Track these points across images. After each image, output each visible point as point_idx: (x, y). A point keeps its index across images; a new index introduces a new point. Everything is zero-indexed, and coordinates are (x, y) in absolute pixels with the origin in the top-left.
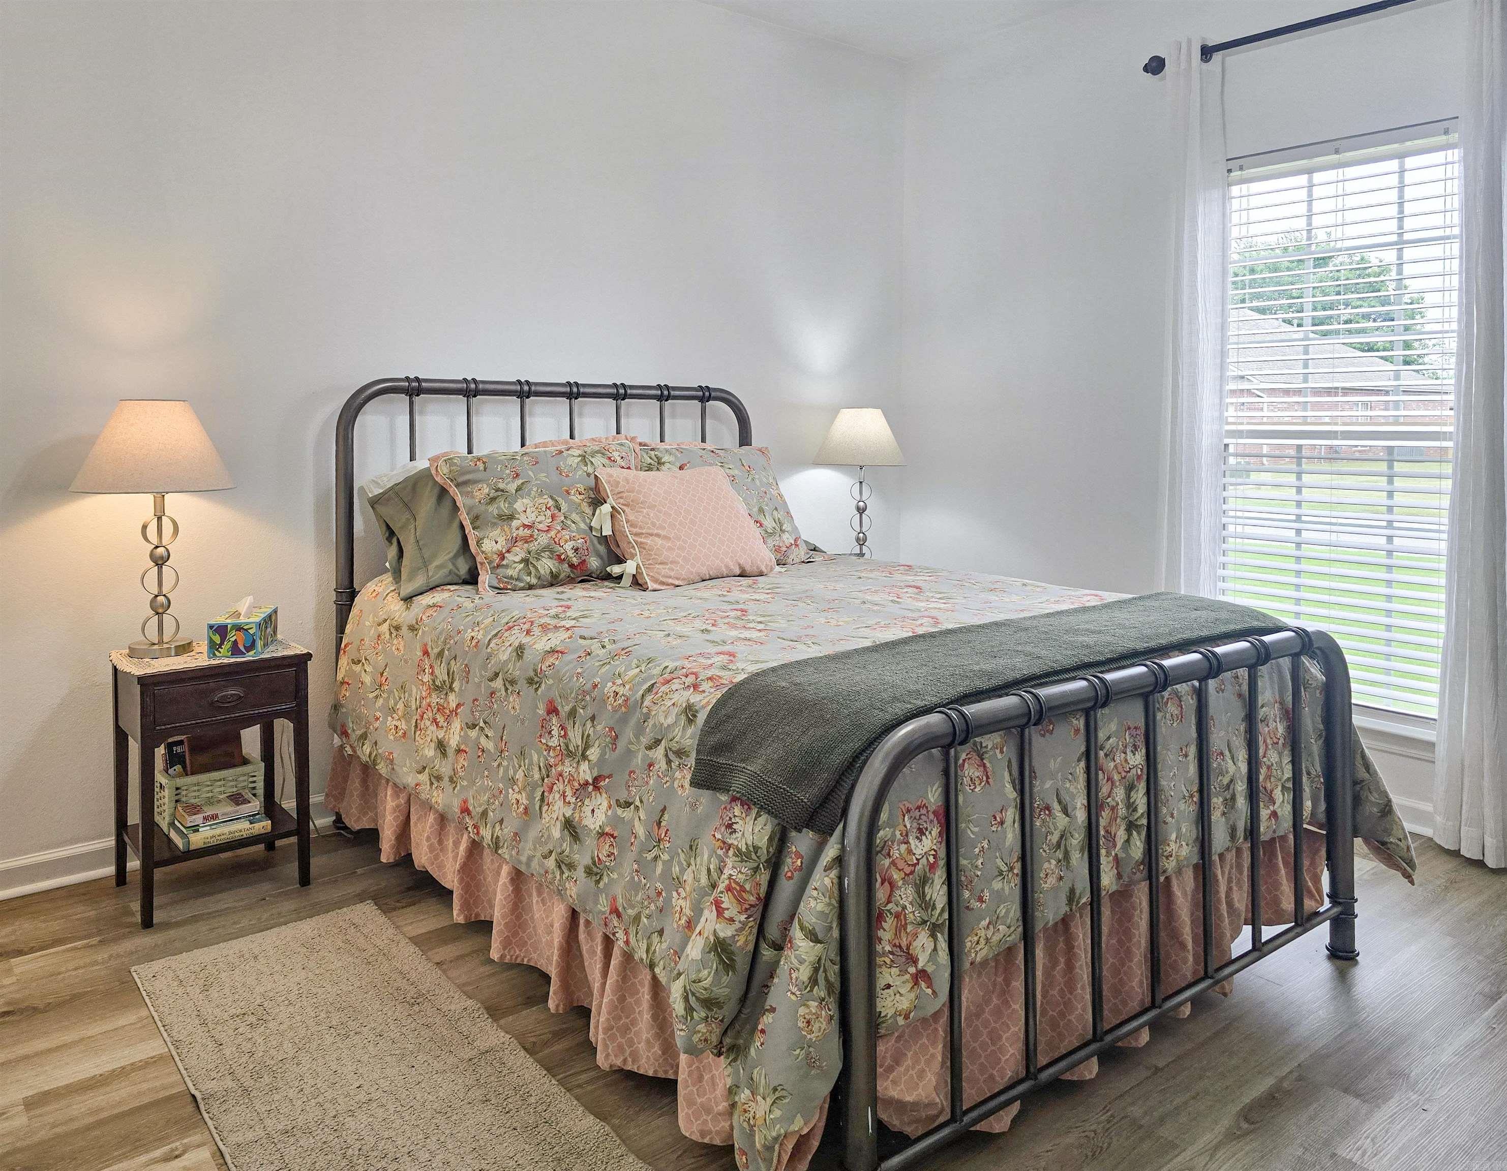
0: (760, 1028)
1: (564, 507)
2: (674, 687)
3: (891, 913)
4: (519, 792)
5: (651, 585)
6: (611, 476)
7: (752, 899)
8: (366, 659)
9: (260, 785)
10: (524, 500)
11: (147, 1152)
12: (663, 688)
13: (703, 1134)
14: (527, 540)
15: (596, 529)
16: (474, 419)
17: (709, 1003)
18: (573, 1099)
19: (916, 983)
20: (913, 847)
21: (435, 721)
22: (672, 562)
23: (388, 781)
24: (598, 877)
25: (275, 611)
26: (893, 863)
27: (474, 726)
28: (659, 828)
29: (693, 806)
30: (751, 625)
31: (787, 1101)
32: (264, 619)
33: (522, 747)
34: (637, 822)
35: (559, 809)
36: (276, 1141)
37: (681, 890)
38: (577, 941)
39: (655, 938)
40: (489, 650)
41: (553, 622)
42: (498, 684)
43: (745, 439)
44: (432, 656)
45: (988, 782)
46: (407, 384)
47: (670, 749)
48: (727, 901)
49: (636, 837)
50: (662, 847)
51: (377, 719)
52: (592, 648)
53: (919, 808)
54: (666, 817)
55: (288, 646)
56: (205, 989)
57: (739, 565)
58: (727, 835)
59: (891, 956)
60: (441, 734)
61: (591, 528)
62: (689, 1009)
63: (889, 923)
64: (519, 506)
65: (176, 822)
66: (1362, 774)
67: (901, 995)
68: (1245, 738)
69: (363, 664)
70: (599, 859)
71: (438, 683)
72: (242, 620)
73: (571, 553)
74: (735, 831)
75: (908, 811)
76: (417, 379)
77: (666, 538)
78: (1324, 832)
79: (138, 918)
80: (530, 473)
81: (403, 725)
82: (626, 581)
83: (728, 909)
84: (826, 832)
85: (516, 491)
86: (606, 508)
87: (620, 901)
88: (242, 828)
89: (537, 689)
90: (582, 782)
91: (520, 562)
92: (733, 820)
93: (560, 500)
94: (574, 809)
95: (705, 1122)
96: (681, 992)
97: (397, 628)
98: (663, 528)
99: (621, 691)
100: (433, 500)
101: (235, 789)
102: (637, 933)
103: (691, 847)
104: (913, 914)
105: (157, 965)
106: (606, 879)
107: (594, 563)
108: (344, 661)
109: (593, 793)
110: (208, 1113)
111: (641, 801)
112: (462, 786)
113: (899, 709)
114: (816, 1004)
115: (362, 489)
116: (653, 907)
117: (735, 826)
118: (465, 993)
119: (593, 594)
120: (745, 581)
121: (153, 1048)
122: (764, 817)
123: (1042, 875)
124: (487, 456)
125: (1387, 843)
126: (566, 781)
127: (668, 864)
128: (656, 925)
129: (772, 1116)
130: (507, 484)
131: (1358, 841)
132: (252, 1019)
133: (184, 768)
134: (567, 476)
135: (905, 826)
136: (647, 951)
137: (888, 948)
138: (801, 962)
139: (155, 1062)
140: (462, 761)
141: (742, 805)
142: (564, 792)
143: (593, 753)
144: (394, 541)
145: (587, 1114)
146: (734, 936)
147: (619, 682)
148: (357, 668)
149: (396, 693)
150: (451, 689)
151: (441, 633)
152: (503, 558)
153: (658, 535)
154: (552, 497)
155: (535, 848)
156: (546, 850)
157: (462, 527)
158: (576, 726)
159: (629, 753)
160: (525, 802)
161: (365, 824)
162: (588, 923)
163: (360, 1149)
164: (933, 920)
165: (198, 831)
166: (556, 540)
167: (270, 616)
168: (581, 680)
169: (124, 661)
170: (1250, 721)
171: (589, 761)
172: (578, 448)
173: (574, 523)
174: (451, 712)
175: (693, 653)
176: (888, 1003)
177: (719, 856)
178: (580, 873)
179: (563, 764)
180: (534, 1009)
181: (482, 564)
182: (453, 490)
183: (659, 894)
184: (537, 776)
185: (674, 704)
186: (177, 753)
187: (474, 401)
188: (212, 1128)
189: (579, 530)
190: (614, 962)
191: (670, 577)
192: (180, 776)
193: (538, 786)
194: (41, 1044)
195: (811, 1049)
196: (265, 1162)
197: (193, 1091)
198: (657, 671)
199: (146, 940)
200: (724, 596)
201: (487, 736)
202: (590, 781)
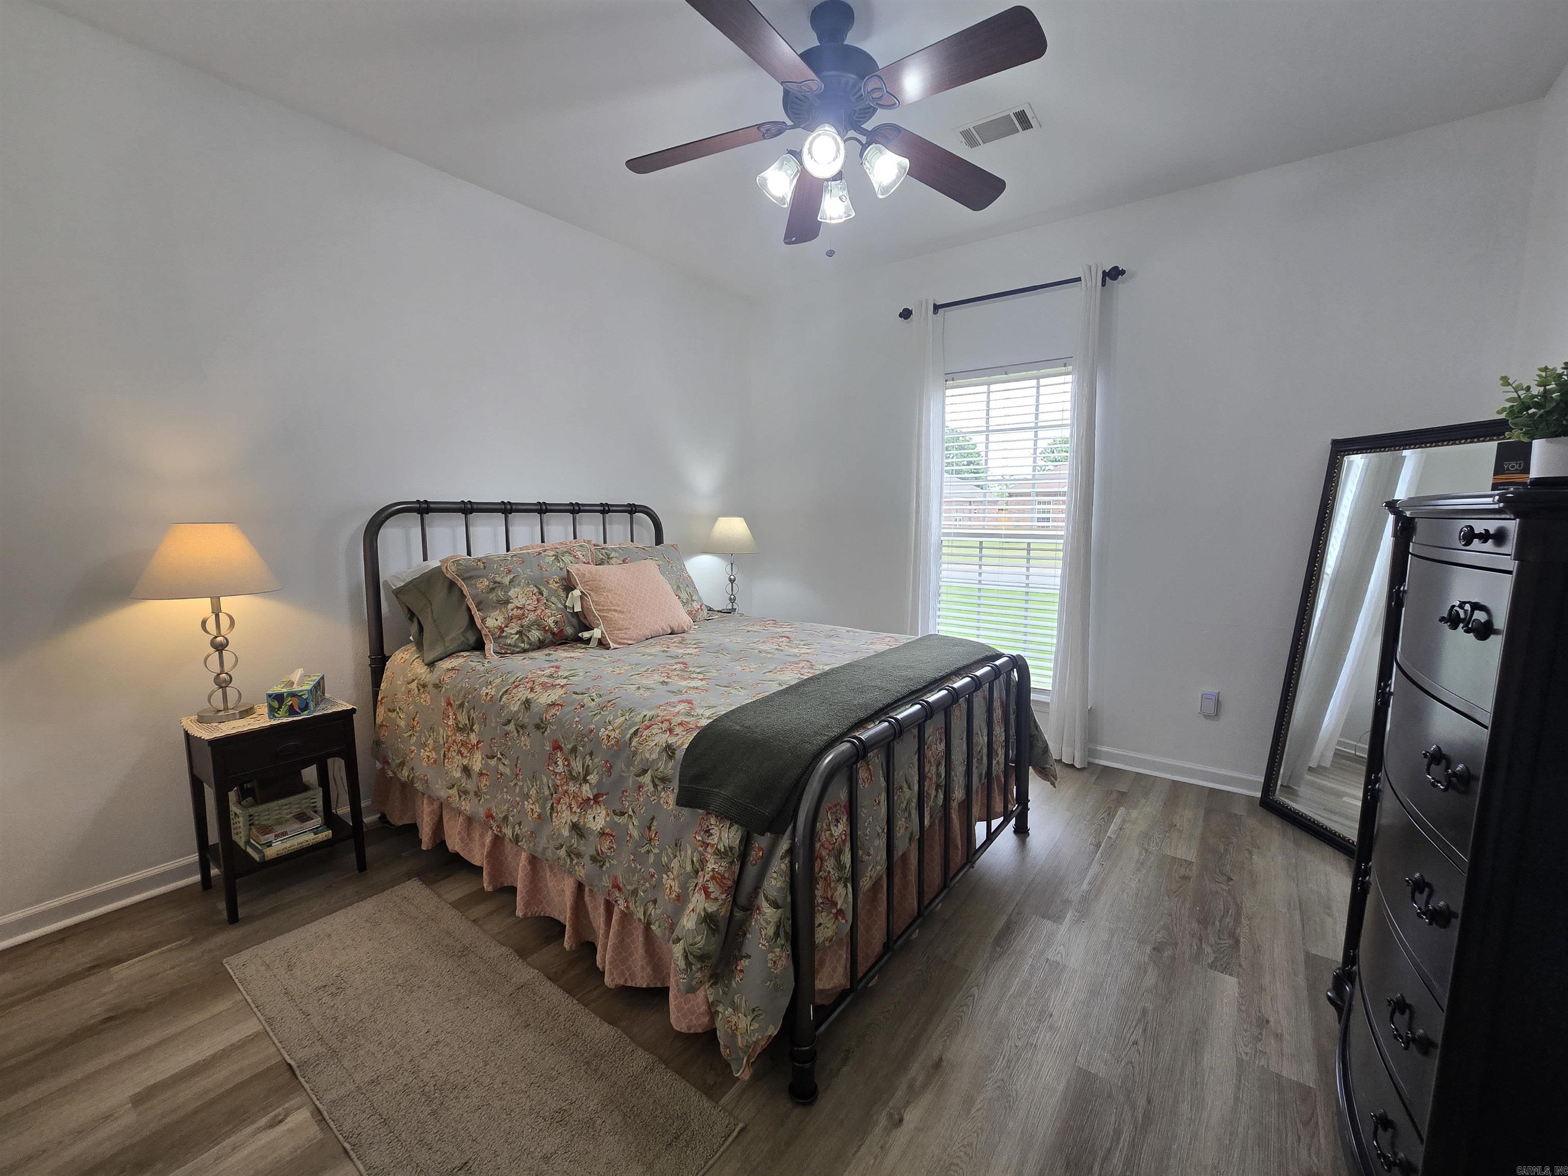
0: (739, 968)
1: (545, 593)
2: (654, 732)
3: (822, 878)
4: (533, 804)
5: (612, 645)
6: (579, 570)
7: (730, 883)
8: (400, 709)
9: (320, 804)
10: (516, 589)
11: (254, 1122)
12: (646, 733)
13: (689, 1028)
14: (520, 618)
15: (569, 608)
16: (471, 529)
17: (702, 958)
18: (591, 1013)
19: (837, 918)
20: (833, 832)
21: (460, 752)
22: (626, 629)
23: (423, 794)
24: (602, 863)
25: (323, 678)
26: (822, 845)
27: (493, 757)
28: (650, 831)
29: (676, 817)
30: (694, 676)
31: (762, 1017)
32: (314, 686)
33: (534, 773)
34: (631, 827)
35: (565, 817)
36: (364, 1092)
37: (669, 873)
38: (584, 904)
39: (651, 906)
40: (502, 703)
41: (550, 681)
42: (511, 727)
43: (659, 540)
44: (455, 707)
45: (871, 779)
46: (418, 505)
47: (656, 777)
48: (712, 887)
49: (630, 836)
50: (653, 844)
51: (413, 751)
52: (585, 701)
53: (836, 805)
54: (655, 823)
55: (335, 704)
56: (290, 968)
57: (670, 627)
58: (706, 837)
59: (822, 905)
60: (465, 762)
61: (566, 607)
62: (689, 964)
63: (820, 886)
64: (512, 593)
65: (252, 841)
66: (1035, 732)
67: (828, 928)
68: (986, 722)
69: (398, 713)
70: (602, 851)
71: (460, 726)
72: (296, 688)
73: (552, 625)
74: (712, 835)
75: (830, 809)
76: (426, 502)
77: (621, 612)
78: (1014, 765)
79: (225, 915)
80: (519, 569)
81: (433, 755)
82: (594, 643)
83: (713, 892)
84: (778, 832)
85: (510, 583)
86: (577, 593)
87: (620, 879)
88: (309, 838)
89: (543, 733)
90: (585, 799)
91: (516, 634)
92: (710, 827)
93: (542, 588)
94: (579, 817)
95: (691, 1020)
96: (681, 953)
97: (424, 686)
98: (619, 605)
99: (613, 735)
100: (445, 590)
101: (299, 810)
102: (636, 902)
103: (676, 845)
104: (834, 874)
105: (246, 955)
106: (608, 865)
107: (569, 631)
108: (381, 710)
109: (594, 806)
110: (304, 1077)
111: (633, 812)
112: (486, 800)
113: (821, 740)
114: (780, 949)
115: (385, 582)
116: (647, 885)
117: (711, 831)
118: (499, 942)
119: (572, 655)
120: (676, 638)
121: (250, 1027)
122: (735, 827)
123: (898, 829)
124: (486, 558)
125: (1045, 768)
126: (572, 796)
127: (658, 856)
128: (650, 896)
129: (752, 1028)
130: (502, 578)
131: (1030, 767)
132: (333, 989)
133: (254, 798)
134: (546, 570)
135: (828, 819)
136: (645, 914)
137: (820, 901)
138: (768, 923)
139: (252, 1039)
140: (484, 781)
141: (717, 817)
142: (570, 805)
143: (593, 778)
144: (415, 620)
145: (604, 1022)
146: (718, 910)
147: (610, 728)
148: (393, 715)
149: (427, 733)
150: (472, 730)
151: (461, 690)
152: (503, 631)
153: (615, 611)
154: (536, 586)
155: (549, 842)
156: (557, 843)
157: (469, 610)
158: (578, 759)
159: (621, 779)
160: (538, 810)
161: (406, 821)
162: (591, 891)
163: (435, 1085)
164: (845, 876)
165: (271, 846)
166: (541, 616)
167: (319, 683)
168: (579, 726)
169: (194, 726)
170: (989, 713)
171: (590, 784)
172: (552, 549)
173: (553, 604)
174: (473, 746)
175: (662, 703)
176: (820, 935)
177: (700, 852)
178: (586, 860)
179: (568, 785)
180: (551, 945)
181: (485, 635)
182: (460, 583)
183: (653, 876)
184: (547, 793)
185: (656, 745)
186: (247, 789)
187: (471, 516)
188: (309, 1090)
189: (557, 609)
190: (615, 918)
191: (625, 639)
192: (252, 806)
193: (548, 799)
194: (147, 1041)
195: (777, 980)
196: (358, 1112)
197: (289, 1061)
198: (638, 719)
199: (235, 933)
200: (667, 651)
201: (504, 764)
202: (592, 797)
